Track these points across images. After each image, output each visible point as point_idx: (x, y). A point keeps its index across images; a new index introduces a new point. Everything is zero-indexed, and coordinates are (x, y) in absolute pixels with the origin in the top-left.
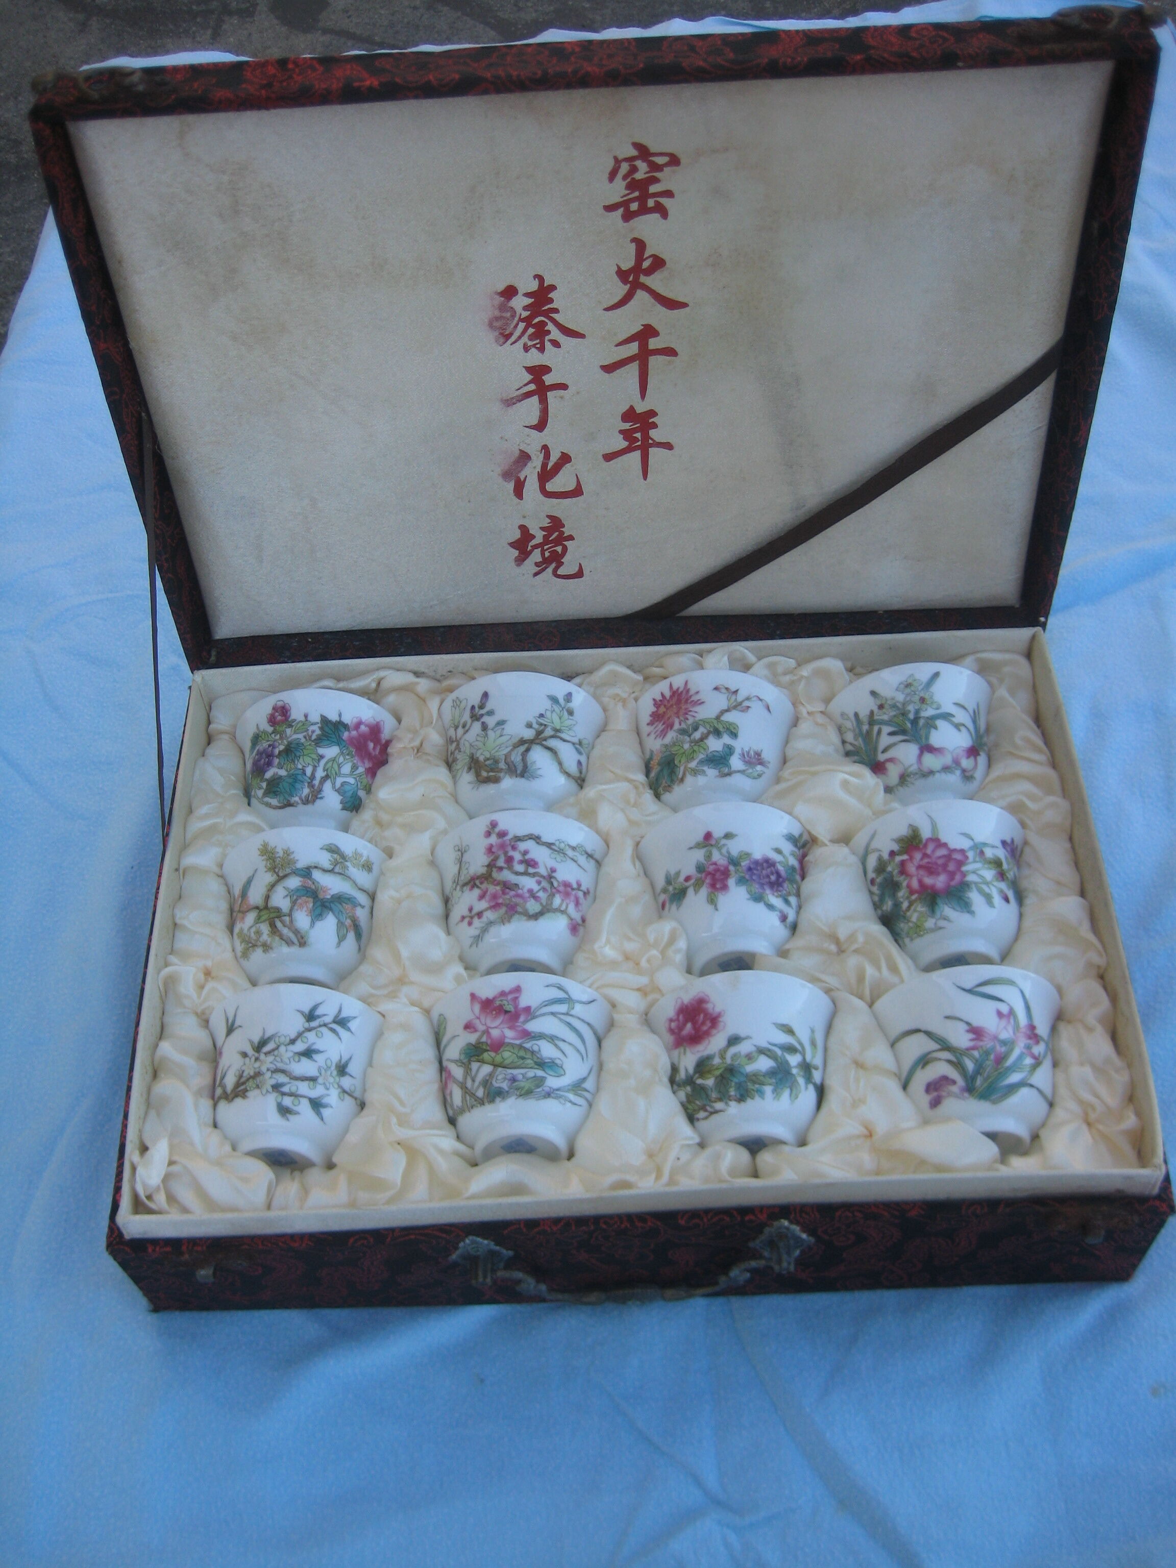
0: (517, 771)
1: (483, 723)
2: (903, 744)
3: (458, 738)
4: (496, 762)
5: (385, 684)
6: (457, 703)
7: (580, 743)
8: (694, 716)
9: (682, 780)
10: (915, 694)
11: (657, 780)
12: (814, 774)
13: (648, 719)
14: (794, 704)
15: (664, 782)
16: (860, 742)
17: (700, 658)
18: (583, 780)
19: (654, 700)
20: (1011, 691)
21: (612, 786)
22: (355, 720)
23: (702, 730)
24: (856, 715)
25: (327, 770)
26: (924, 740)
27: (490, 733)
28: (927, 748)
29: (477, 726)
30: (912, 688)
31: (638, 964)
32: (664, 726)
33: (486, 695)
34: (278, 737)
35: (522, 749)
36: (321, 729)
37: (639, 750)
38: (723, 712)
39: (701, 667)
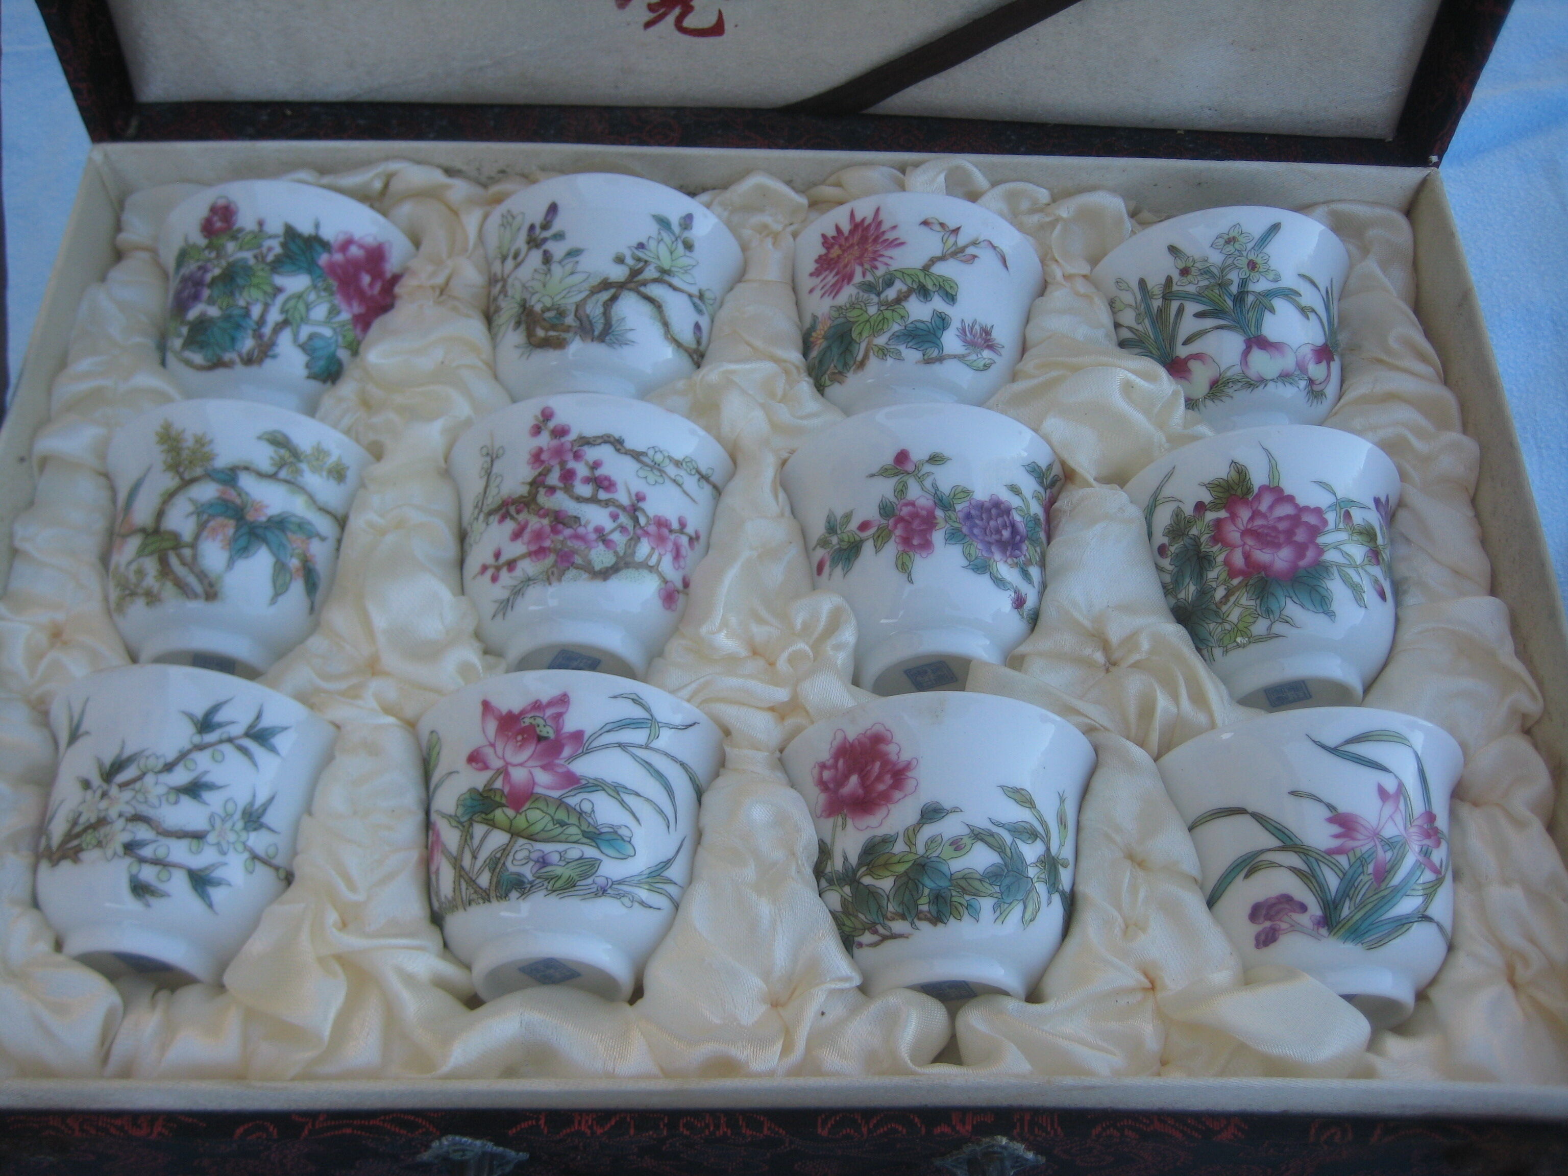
0: (593, 331)
1: (546, 253)
2: (1219, 331)
3: (505, 276)
4: (561, 314)
5: (397, 186)
6: (508, 220)
7: (701, 296)
8: (886, 264)
9: (862, 365)
10: (1241, 255)
11: (821, 362)
12: (1075, 369)
13: (812, 266)
14: (1043, 262)
15: (832, 365)
16: (1146, 326)
17: (902, 176)
18: (702, 356)
19: (824, 236)
20: (1384, 266)
21: (748, 366)
22: (342, 238)
23: (899, 286)
24: (1142, 283)
25: (287, 312)
26: (1253, 329)
27: (556, 269)
28: (1257, 342)
29: (536, 257)
30: (1237, 246)
31: (772, 664)
32: (836, 278)
33: (553, 209)
34: (213, 255)
35: (605, 296)
36: (284, 245)
37: (794, 314)
38: (933, 261)
39: (902, 187)
